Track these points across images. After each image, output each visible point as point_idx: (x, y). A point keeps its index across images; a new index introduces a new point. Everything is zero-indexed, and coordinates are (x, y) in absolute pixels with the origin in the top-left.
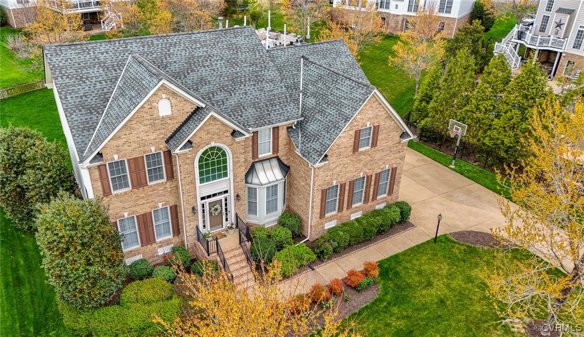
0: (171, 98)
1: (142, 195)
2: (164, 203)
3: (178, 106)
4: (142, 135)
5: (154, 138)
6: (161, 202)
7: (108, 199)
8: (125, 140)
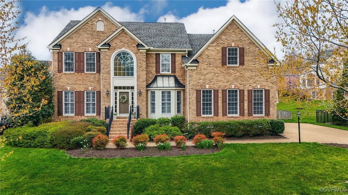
0: (104, 21)
1: (80, 78)
2: (93, 87)
3: (108, 27)
4: (85, 40)
5: (92, 42)
6: (91, 86)
7: (60, 75)
8: (75, 40)
